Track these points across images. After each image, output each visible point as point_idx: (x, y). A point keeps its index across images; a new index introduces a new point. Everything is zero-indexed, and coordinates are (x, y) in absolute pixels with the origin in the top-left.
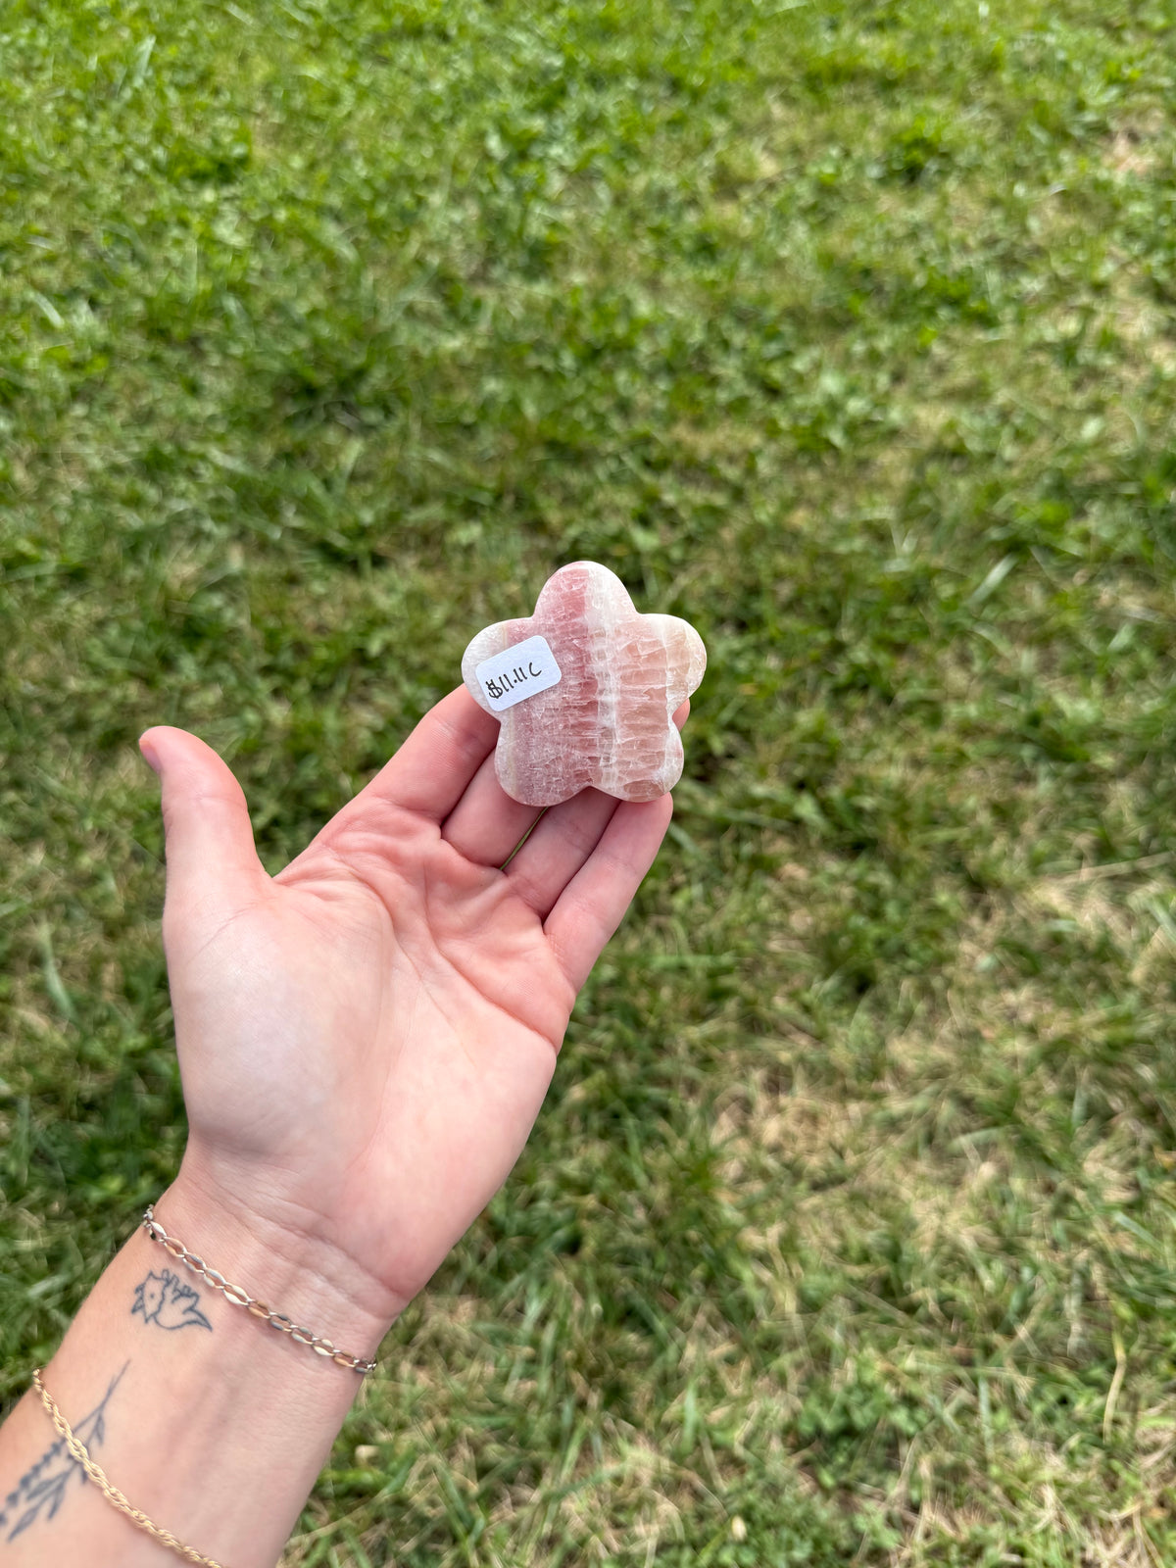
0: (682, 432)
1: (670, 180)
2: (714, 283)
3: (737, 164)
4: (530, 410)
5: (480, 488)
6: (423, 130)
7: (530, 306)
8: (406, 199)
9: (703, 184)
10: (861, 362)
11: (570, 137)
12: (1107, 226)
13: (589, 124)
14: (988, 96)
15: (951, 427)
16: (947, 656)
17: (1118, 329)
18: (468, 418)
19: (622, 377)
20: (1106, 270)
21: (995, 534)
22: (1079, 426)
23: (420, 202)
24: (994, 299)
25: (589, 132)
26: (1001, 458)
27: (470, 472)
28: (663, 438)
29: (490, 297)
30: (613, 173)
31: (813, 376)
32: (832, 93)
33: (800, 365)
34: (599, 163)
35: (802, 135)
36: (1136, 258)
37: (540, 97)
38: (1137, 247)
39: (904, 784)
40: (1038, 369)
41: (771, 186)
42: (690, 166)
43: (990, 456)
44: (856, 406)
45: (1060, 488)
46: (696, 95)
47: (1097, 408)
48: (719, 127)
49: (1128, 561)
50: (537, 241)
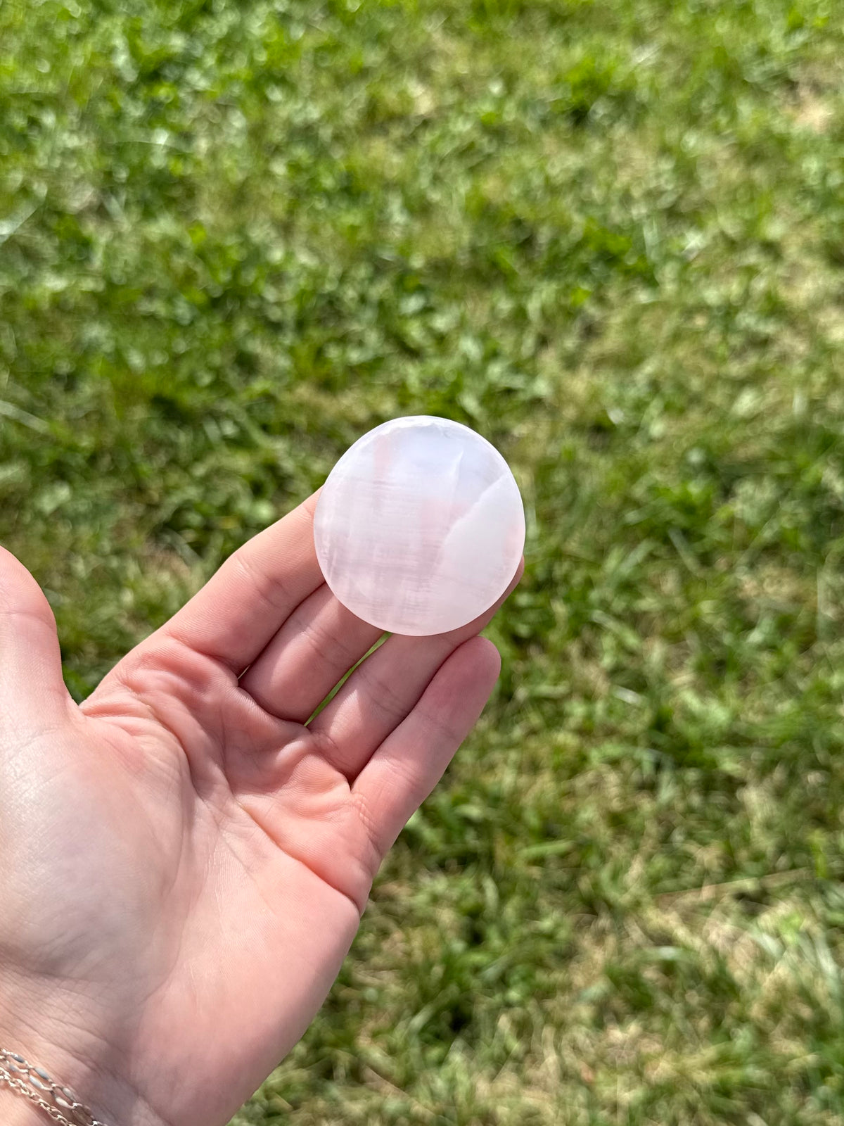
0: (304, 392)
1: (314, 112)
2: (354, 229)
3: (390, 96)
4: (136, 359)
5: (73, 449)
6: (42, 43)
7: (147, 247)
8: (19, 121)
9: (351, 116)
10: (506, 323)
11: (210, 61)
12: (780, 183)
13: (230, 44)
14: (664, 37)
15: (595, 395)
16: (574, 649)
17: (784, 294)
18: (65, 367)
19: (242, 326)
20: (774, 230)
21: (632, 516)
22: (733, 398)
23: (34, 122)
24: (653, 256)
25: (228, 55)
26: (647, 432)
27: (62, 431)
28: (285, 398)
29: (101, 236)
30: (252, 102)
31: (454, 336)
32: (499, 24)
33: (441, 323)
34: (237, 90)
35: (462, 68)
36: (808, 219)
37: (177, 13)
38: (808, 206)
39: (517, 792)
40: (697, 333)
41: (426, 123)
42: (338, 97)
43: (635, 429)
44: (496, 371)
45: (709, 468)
46: (349, 22)
47: (755, 379)
48: (373, 57)
49: (772, 550)
50: (161, 172)
